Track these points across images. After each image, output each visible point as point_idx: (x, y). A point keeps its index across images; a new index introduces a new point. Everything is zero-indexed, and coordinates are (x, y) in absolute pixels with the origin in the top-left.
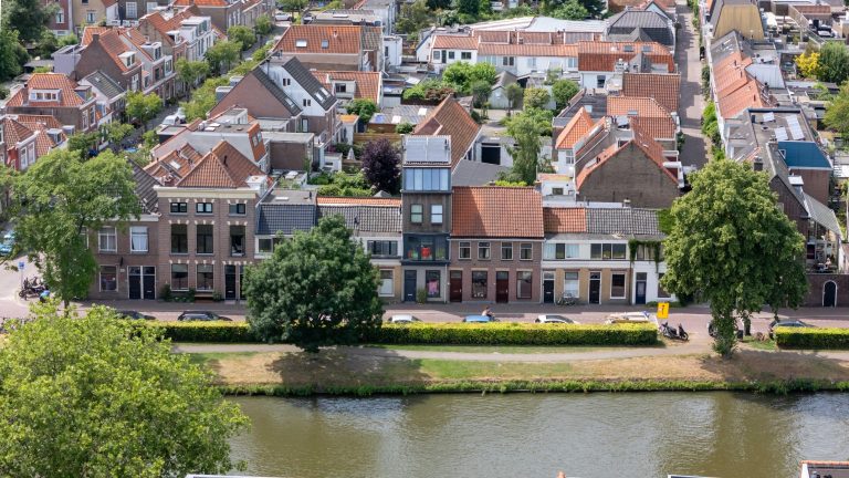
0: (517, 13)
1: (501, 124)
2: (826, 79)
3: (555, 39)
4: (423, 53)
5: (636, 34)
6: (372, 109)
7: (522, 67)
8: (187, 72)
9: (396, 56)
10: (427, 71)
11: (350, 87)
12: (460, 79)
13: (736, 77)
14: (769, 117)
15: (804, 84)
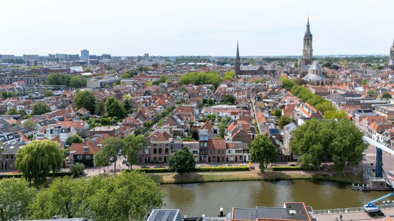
0: (219, 104)
1: (217, 125)
2: (277, 115)
3: (226, 109)
4: (202, 112)
5: (241, 108)
6: (193, 123)
7: (221, 114)
8: (158, 116)
9: (197, 113)
10: (203, 115)
11: (189, 119)
12: (209, 117)
13: (260, 116)
14: (267, 124)
15: (273, 117)
